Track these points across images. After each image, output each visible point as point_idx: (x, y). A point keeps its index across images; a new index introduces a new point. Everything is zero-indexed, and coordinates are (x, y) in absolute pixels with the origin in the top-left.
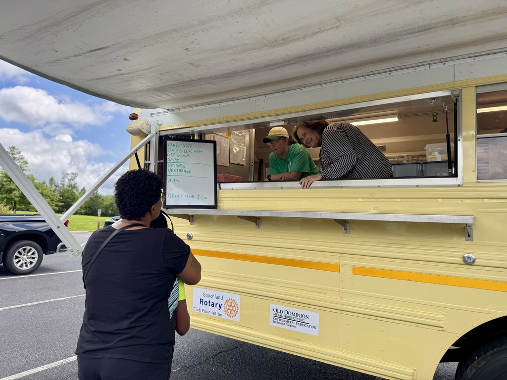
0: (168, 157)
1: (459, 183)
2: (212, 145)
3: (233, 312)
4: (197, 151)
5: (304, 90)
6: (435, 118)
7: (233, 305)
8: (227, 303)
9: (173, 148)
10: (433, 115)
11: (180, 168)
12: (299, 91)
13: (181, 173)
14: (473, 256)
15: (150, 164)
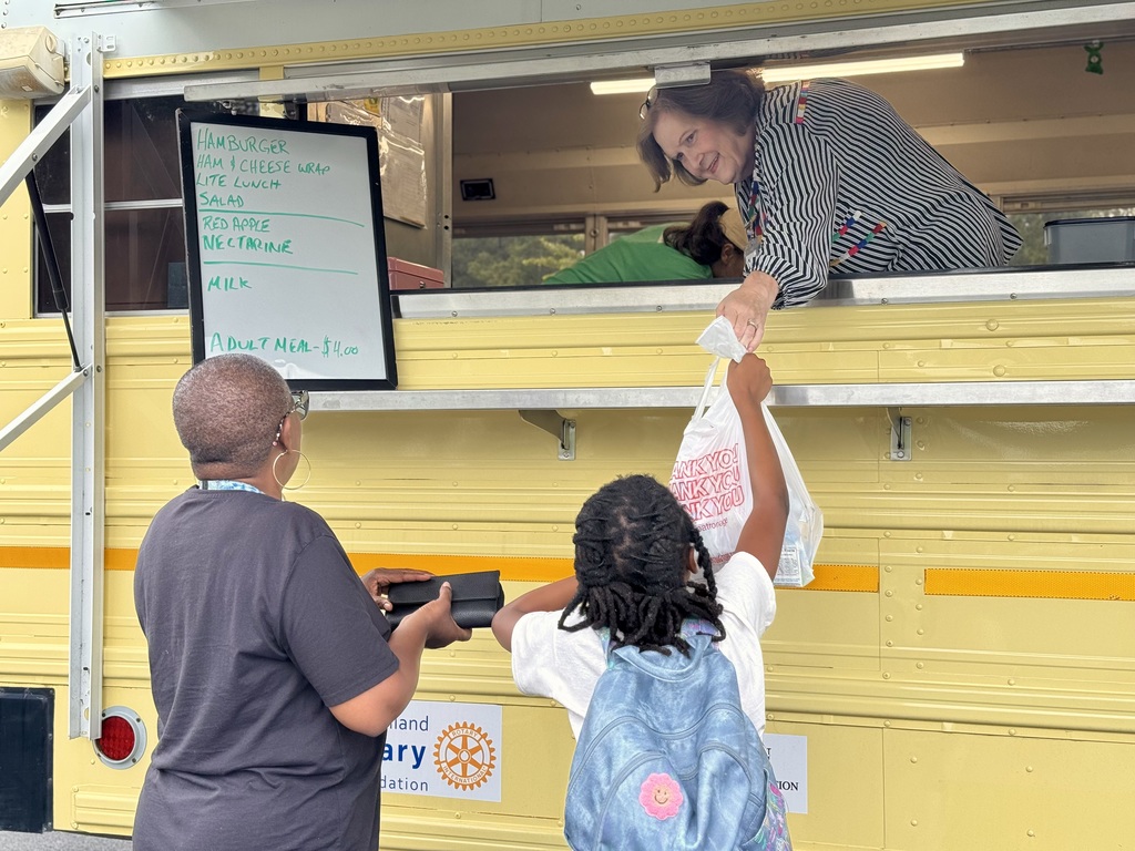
0: (199, 190)
2: (362, 142)
3: (471, 769)
4: (309, 169)
6: (1095, 60)
7: (472, 744)
8: (447, 740)
9: (217, 153)
10: (1087, 48)
11: (248, 233)
13: (259, 255)
15: (69, 216)
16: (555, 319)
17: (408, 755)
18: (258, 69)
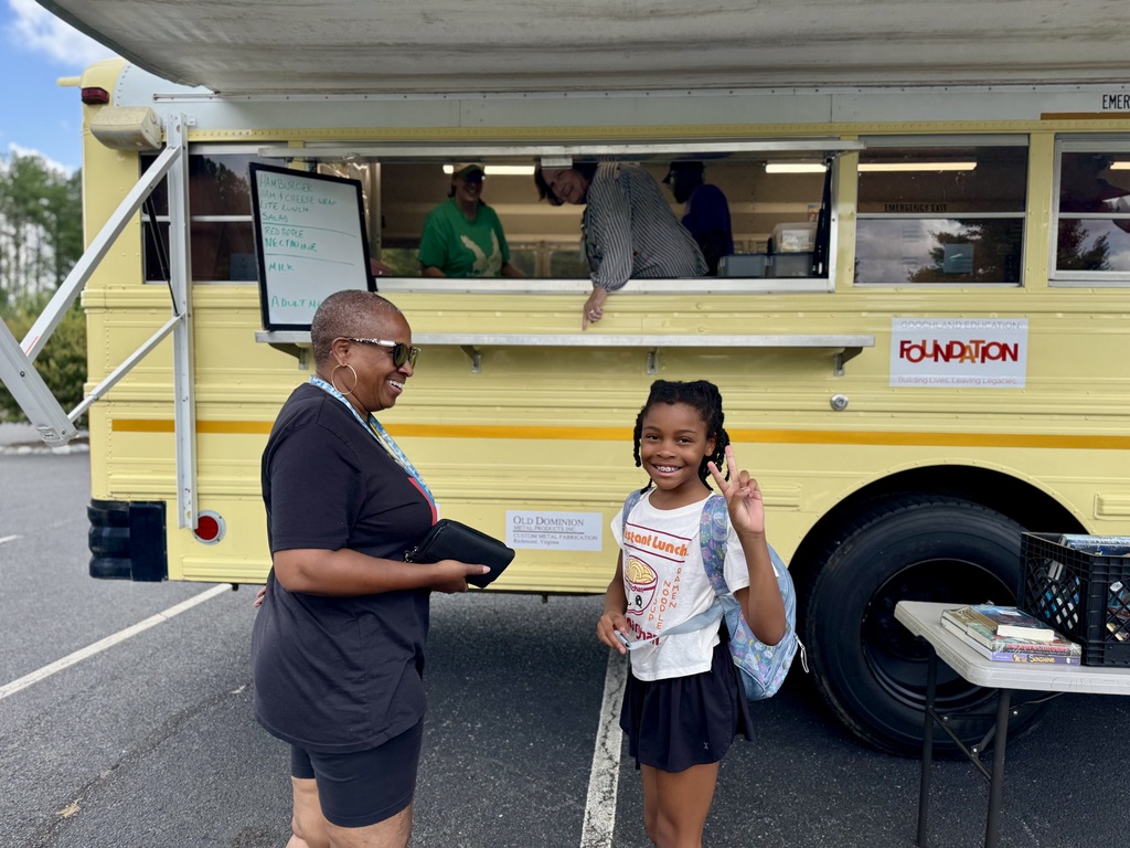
0: (262, 211)
1: (830, 288)
2: (352, 189)
4: (324, 202)
9: (271, 189)
11: (291, 238)
13: (298, 251)
14: (846, 399)
15: (168, 224)
16: (468, 295)
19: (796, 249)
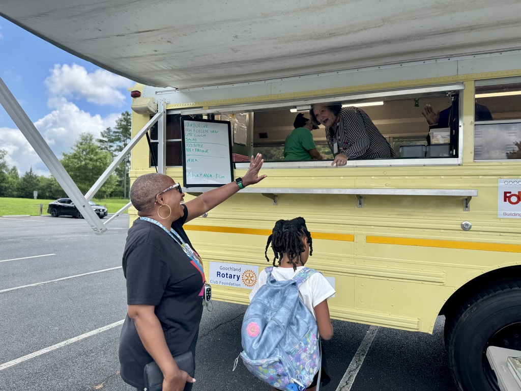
0: (186, 137)
1: (459, 163)
2: (227, 125)
3: (251, 282)
4: (213, 132)
5: (321, 75)
6: (417, 103)
7: (251, 275)
8: (245, 274)
9: (190, 128)
10: (415, 100)
11: (197, 148)
12: (316, 76)
13: (200, 153)
14: (470, 224)
15: (158, 143)
16: (273, 170)
17: (236, 277)
18: (202, 107)
19: (442, 142)
